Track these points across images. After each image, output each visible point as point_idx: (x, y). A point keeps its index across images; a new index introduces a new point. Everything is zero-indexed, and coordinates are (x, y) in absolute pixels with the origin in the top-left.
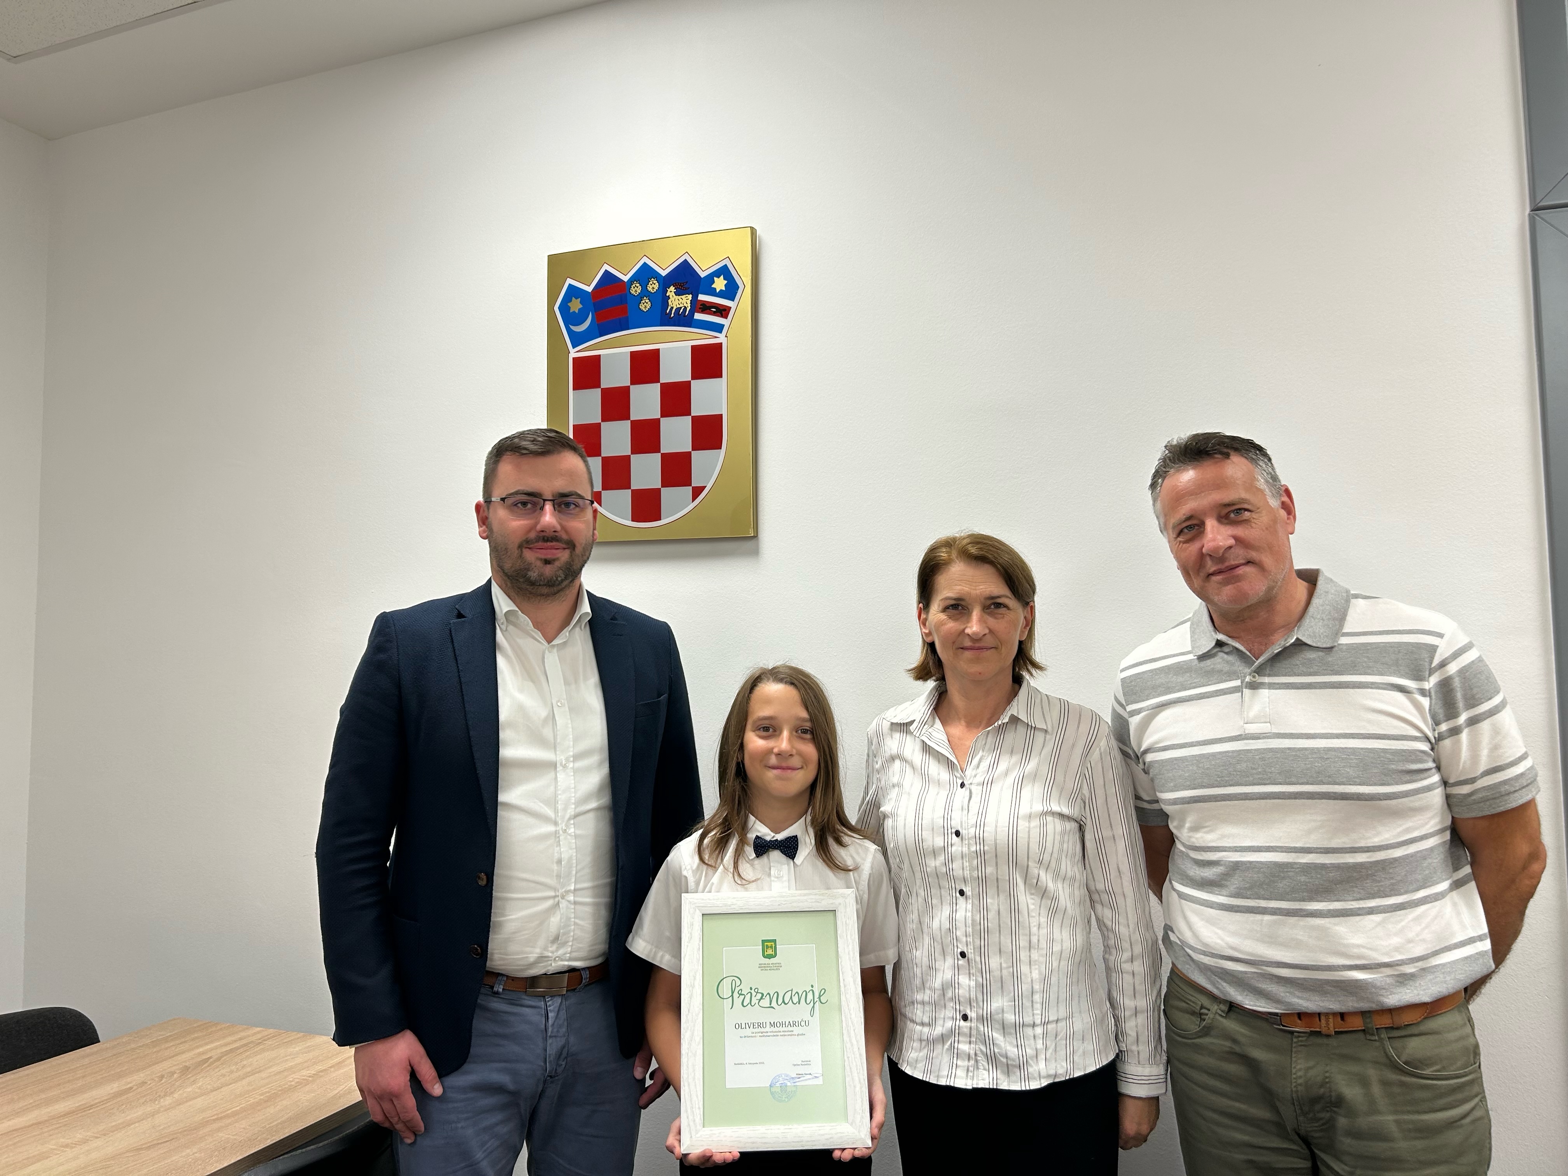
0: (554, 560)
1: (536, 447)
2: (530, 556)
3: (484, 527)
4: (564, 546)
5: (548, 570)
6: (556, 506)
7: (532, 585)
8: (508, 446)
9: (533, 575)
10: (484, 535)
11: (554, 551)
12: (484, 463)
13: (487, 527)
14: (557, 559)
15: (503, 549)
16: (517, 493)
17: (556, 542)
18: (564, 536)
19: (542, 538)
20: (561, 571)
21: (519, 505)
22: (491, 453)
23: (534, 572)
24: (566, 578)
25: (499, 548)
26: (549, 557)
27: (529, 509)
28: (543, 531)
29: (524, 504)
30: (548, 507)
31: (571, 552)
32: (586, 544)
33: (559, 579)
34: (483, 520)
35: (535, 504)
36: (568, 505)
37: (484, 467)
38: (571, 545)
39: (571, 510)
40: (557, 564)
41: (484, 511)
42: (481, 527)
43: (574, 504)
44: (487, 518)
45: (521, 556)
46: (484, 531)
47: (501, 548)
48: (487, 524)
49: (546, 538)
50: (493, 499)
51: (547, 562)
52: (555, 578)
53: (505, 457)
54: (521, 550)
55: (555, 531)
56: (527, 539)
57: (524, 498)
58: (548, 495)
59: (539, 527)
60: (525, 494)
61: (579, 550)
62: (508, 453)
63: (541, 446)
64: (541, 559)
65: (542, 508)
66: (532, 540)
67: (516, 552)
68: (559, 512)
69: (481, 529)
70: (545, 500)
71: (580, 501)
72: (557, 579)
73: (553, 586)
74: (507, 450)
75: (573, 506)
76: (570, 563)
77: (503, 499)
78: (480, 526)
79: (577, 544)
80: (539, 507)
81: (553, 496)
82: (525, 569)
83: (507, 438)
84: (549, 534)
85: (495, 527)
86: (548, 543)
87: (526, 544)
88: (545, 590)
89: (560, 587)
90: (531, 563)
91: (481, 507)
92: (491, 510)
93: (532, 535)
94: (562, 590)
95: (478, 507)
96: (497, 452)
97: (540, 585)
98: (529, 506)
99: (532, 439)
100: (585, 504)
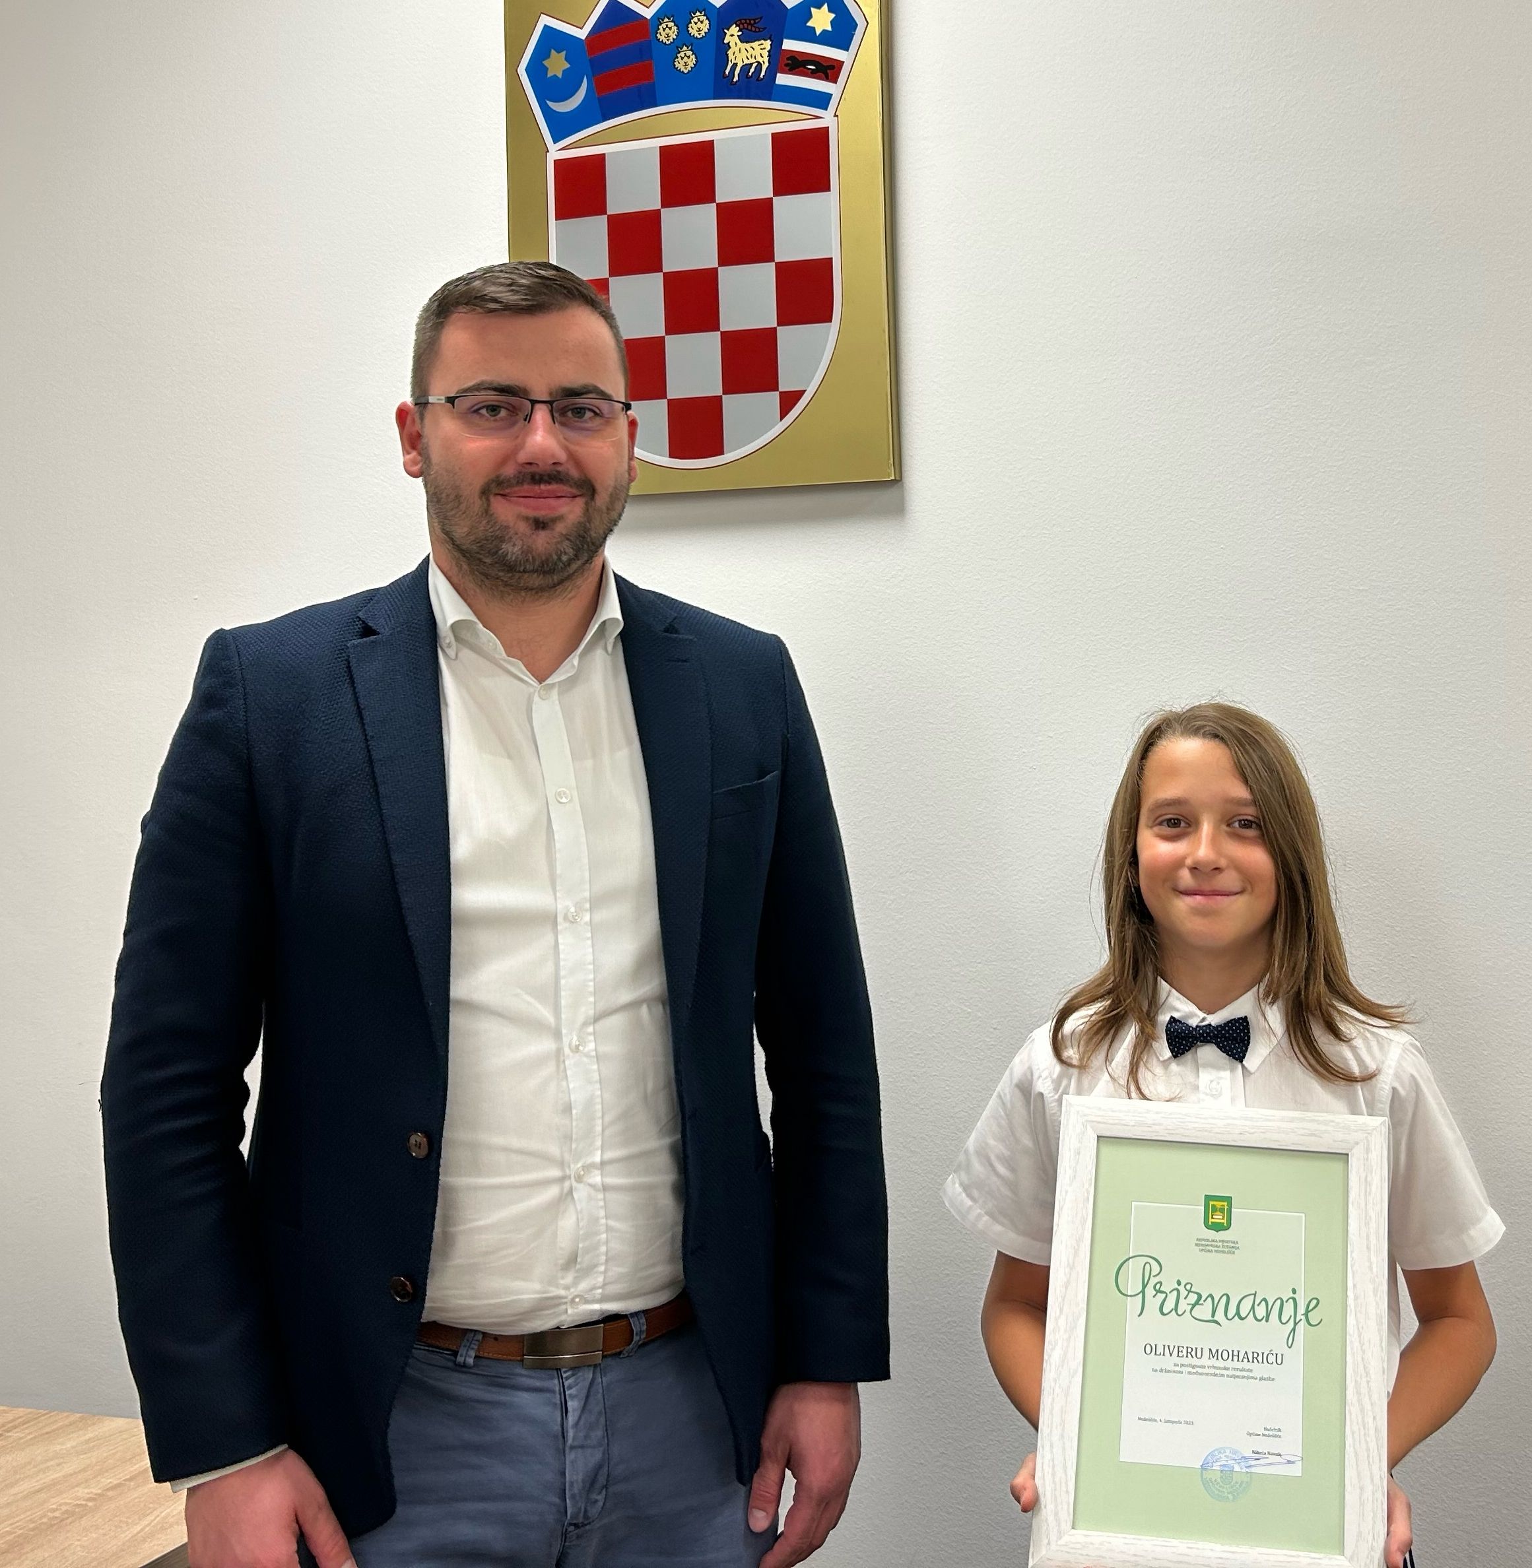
0: (555, 520)
1: (516, 297)
2: (507, 512)
3: (414, 454)
4: (575, 491)
5: (542, 542)
6: (556, 415)
7: (508, 571)
8: (462, 295)
9: (512, 550)
10: (415, 469)
11: (552, 502)
12: (414, 329)
13: (420, 454)
14: (560, 518)
15: (452, 497)
16: (477, 388)
17: (557, 483)
18: (574, 473)
19: (529, 477)
20: (567, 543)
21: (484, 411)
22: (427, 309)
23: (514, 545)
24: (577, 556)
25: (444, 495)
26: (541, 514)
27: (502, 419)
28: (530, 464)
29: (493, 410)
30: (541, 415)
31: (587, 503)
32: (615, 488)
33: (564, 558)
34: (413, 440)
35: (513, 410)
36: (579, 411)
37: (413, 337)
38: (587, 488)
39: (586, 422)
40: (560, 528)
41: (413, 421)
42: (409, 453)
43: (590, 410)
44: (419, 436)
45: (487, 511)
46: (415, 463)
47: (448, 496)
48: (419, 447)
49: (537, 477)
50: (431, 399)
51: (540, 524)
52: (555, 557)
53: (455, 316)
54: (488, 500)
55: (554, 463)
56: (498, 477)
57: (492, 398)
58: (540, 393)
59: (522, 457)
60: (495, 389)
61: (602, 500)
62: (463, 309)
63: (526, 295)
64: (527, 519)
65: (528, 418)
66: (509, 481)
67: (477, 504)
68: (563, 424)
69: (408, 457)
70: (534, 402)
71: (604, 405)
72: (559, 559)
73: (552, 571)
74: (457, 304)
75: (588, 414)
76: (585, 527)
77: (451, 400)
78: (406, 452)
79: (598, 487)
80: (521, 416)
81: (551, 394)
82: (497, 537)
83: (458, 279)
84: (544, 467)
85: (436, 454)
86: (543, 487)
87: (496, 487)
88: (536, 580)
89: (566, 574)
90: (507, 527)
91: (407, 413)
92: (427, 421)
93: (509, 471)
94: (569, 578)
95: (402, 415)
96: (439, 306)
97: (524, 571)
98: (503, 413)
99: (509, 282)
100: (612, 411)
